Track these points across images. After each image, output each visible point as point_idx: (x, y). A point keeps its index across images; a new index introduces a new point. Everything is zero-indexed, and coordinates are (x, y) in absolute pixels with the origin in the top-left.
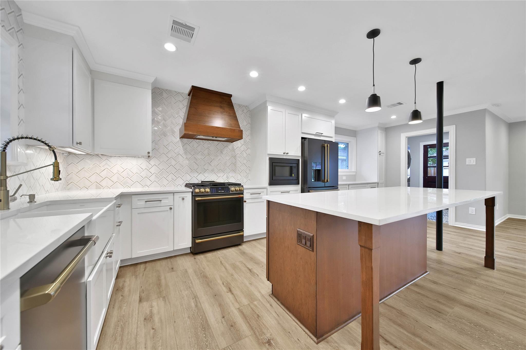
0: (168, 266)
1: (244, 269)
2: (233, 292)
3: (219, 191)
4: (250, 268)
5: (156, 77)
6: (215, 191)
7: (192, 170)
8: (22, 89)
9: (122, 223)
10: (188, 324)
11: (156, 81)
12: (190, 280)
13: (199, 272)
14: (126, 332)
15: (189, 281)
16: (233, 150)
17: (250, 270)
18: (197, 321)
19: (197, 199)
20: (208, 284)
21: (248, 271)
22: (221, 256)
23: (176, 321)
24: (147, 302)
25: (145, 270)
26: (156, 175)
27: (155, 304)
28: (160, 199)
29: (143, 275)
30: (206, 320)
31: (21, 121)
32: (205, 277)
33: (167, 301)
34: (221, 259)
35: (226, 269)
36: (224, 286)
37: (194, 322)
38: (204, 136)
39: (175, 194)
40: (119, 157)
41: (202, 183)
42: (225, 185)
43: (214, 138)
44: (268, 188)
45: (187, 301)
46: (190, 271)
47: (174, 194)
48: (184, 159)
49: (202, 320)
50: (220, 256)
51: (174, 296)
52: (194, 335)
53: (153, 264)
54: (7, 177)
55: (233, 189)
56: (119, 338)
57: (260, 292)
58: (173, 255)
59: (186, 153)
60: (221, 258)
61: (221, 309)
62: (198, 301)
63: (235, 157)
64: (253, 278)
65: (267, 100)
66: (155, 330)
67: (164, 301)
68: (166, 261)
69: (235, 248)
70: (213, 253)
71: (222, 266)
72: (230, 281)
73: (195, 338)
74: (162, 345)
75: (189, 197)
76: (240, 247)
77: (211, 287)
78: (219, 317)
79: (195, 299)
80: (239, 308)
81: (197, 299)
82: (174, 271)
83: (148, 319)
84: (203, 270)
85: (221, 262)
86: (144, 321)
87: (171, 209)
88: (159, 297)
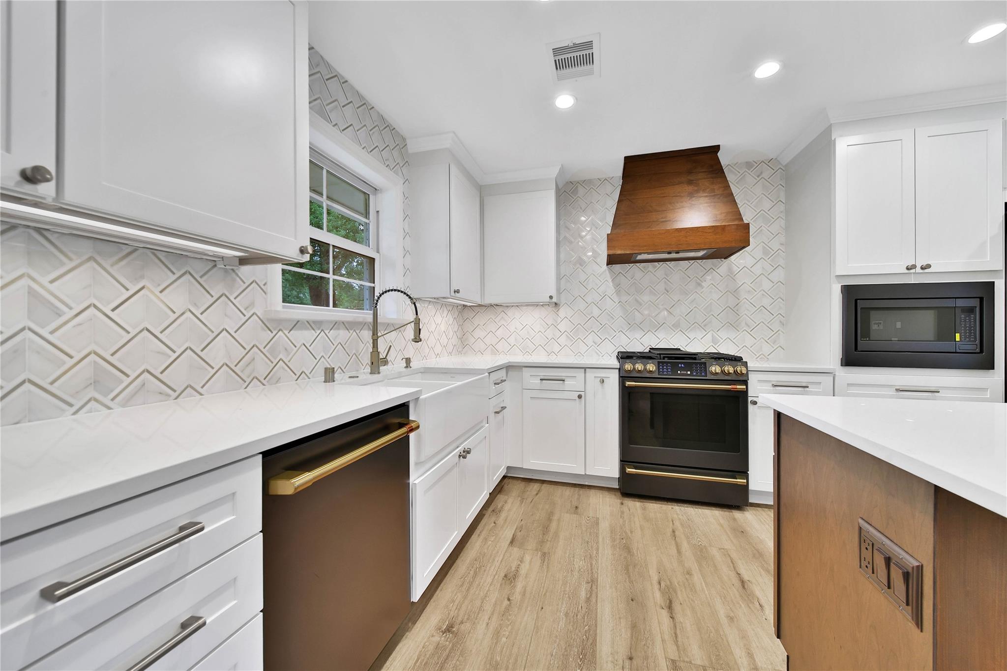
0: (571, 501)
1: (726, 572)
2: (674, 614)
3: (679, 372)
4: (746, 577)
5: (562, 165)
6: (669, 370)
7: (632, 325)
8: (408, 233)
9: (505, 409)
10: (559, 627)
11: (562, 171)
12: (597, 543)
13: (620, 535)
14: (477, 583)
15: (595, 544)
16: (731, 275)
17: (743, 582)
18: (577, 631)
19: (628, 383)
20: (627, 568)
21: (738, 584)
22: (680, 519)
23: (544, 607)
24: (518, 549)
25: (537, 494)
26: (567, 335)
27: (527, 558)
28: (563, 378)
29: (532, 501)
30: (595, 640)
31: (407, 271)
32: (628, 549)
33: (546, 563)
34: (675, 524)
35: (679, 552)
36: (660, 590)
37: (572, 629)
38: (649, 253)
39: (587, 370)
40: (517, 307)
41: (650, 351)
42: (697, 358)
43: (674, 255)
44: (837, 374)
45: (575, 582)
46: (604, 526)
47: (585, 370)
48: (616, 304)
49: (586, 635)
50: (675, 516)
51: (559, 560)
52: (562, 657)
53: (551, 488)
54: (378, 337)
55: (715, 368)
56: (466, 586)
57: (750, 655)
58: (587, 484)
59: (618, 292)
60: (677, 523)
61: (632, 636)
62: (594, 592)
63: (735, 292)
64: (743, 606)
65: (832, 123)
66: (510, 603)
67: (542, 560)
68: (572, 489)
69: (721, 512)
70: (664, 506)
71: (673, 542)
72: (677, 585)
73: (560, 663)
74: (508, 635)
75: (613, 379)
76: (737, 514)
77: (629, 577)
78: (623, 651)
79: (592, 584)
80: (673, 661)
81: (594, 587)
82: (577, 514)
83: (510, 578)
84: (629, 533)
85: (674, 532)
86: (503, 579)
87: (580, 397)
88: (537, 550)
